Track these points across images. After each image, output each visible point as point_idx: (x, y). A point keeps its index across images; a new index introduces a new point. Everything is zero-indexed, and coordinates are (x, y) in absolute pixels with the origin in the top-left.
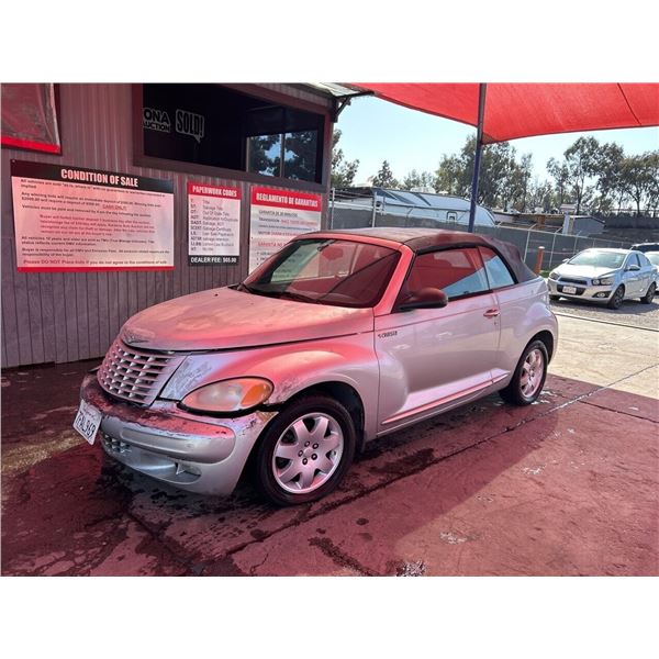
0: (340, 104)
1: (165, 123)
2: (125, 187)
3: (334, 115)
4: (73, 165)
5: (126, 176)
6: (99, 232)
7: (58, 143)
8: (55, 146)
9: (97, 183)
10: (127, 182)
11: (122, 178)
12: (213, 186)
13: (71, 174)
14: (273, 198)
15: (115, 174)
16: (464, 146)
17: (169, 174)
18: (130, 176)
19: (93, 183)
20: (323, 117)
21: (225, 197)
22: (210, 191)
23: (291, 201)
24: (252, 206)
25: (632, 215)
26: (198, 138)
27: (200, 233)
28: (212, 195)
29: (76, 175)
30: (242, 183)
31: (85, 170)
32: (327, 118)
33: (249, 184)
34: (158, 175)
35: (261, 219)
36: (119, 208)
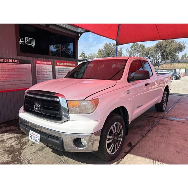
0: (80, 35)
1: (22, 42)
2: (15, 63)
3: (78, 38)
6: (6, 78)
9: (5, 62)
10: (15, 61)
11: (14, 60)
12: (43, 61)
14: (62, 64)
15: (11, 59)
17: (29, 58)
18: (16, 59)
19: (3, 62)
21: (47, 64)
22: (43, 63)
23: (67, 64)
24: (56, 66)
26: (33, 46)
27: (40, 76)
30: (52, 60)
32: (76, 39)
33: (54, 60)
34: (25, 58)
35: (59, 70)
36: (13, 70)
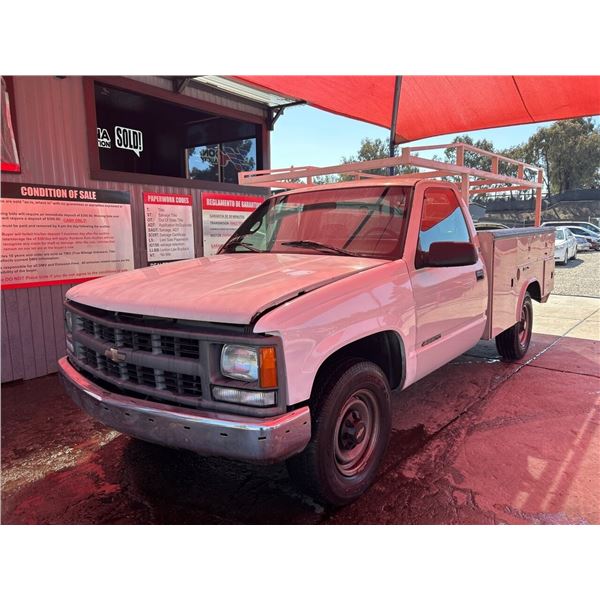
0: (275, 114)
1: (105, 140)
2: (84, 200)
3: (269, 123)
4: (32, 182)
5: (84, 190)
6: (60, 245)
7: (17, 162)
8: (14, 165)
9: (57, 199)
10: (86, 195)
11: (81, 192)
12: (167, 195)
13: (31, 191)
14: (222, 203)
15: (74, 189)
16: (360, 149)
17: (125, 185)
18: (88, 190)
19: (53, 198)
20: (260, 125)
21: (179, 204)
22: (165, 199)
23: (238, 204)
24: (204, 211)
25: (506, 199)
26: (137, 152)
27: (157, 240)
28: (166, 203)
29: (36, 192)
30: (193, 191)
31: (44, 187)
32: (264, 127)
33: (199, 191)
34: (115, 187)
35: (212, 223)
36: (80, 221)
